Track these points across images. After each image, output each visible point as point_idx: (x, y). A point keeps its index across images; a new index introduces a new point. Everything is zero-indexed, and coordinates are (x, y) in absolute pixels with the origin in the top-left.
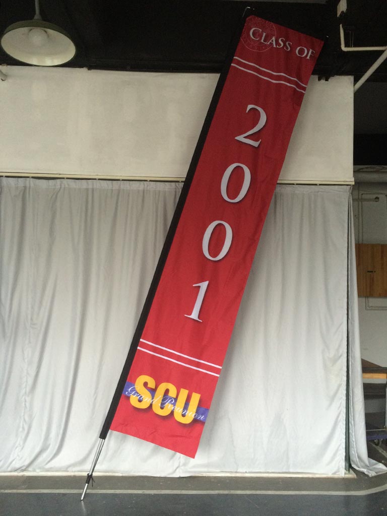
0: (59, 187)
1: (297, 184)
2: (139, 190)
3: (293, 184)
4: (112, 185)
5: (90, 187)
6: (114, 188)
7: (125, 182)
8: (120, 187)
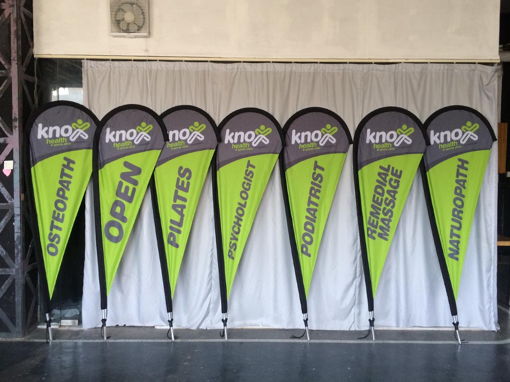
0: (236, 70)
1: (457, 63)
2: (309, 73)
3: (453, 63)
4: (285, 66)
5: (265, 70)
6: (287, 70)
7: (297, 64)
8: (292, 69)
